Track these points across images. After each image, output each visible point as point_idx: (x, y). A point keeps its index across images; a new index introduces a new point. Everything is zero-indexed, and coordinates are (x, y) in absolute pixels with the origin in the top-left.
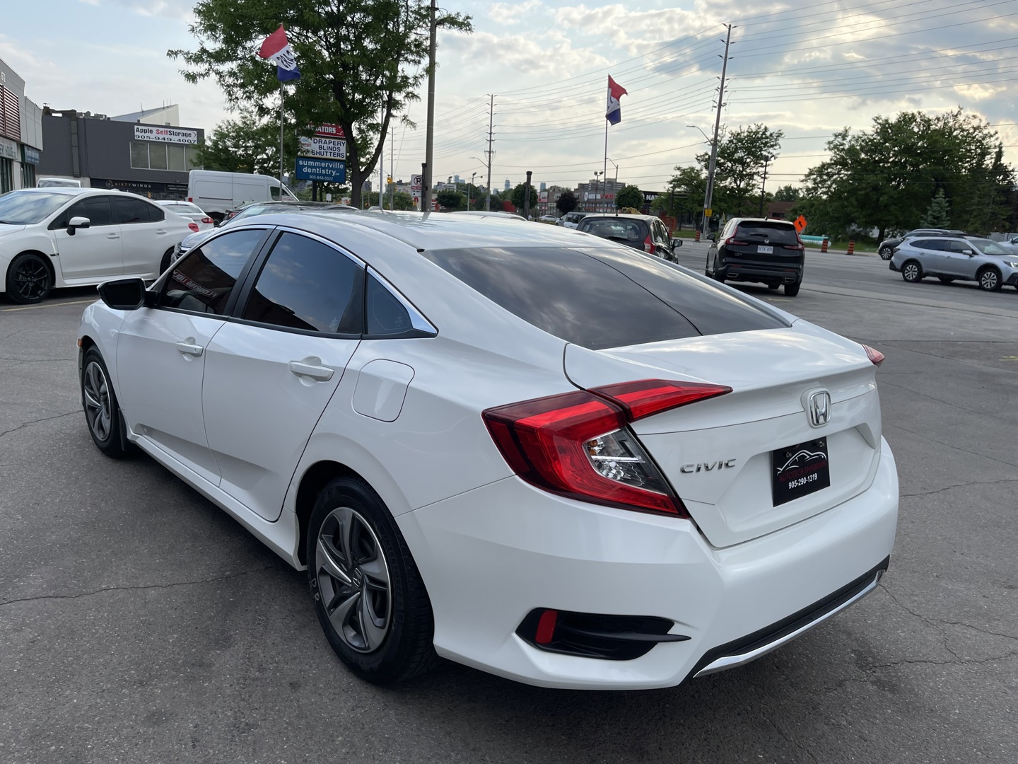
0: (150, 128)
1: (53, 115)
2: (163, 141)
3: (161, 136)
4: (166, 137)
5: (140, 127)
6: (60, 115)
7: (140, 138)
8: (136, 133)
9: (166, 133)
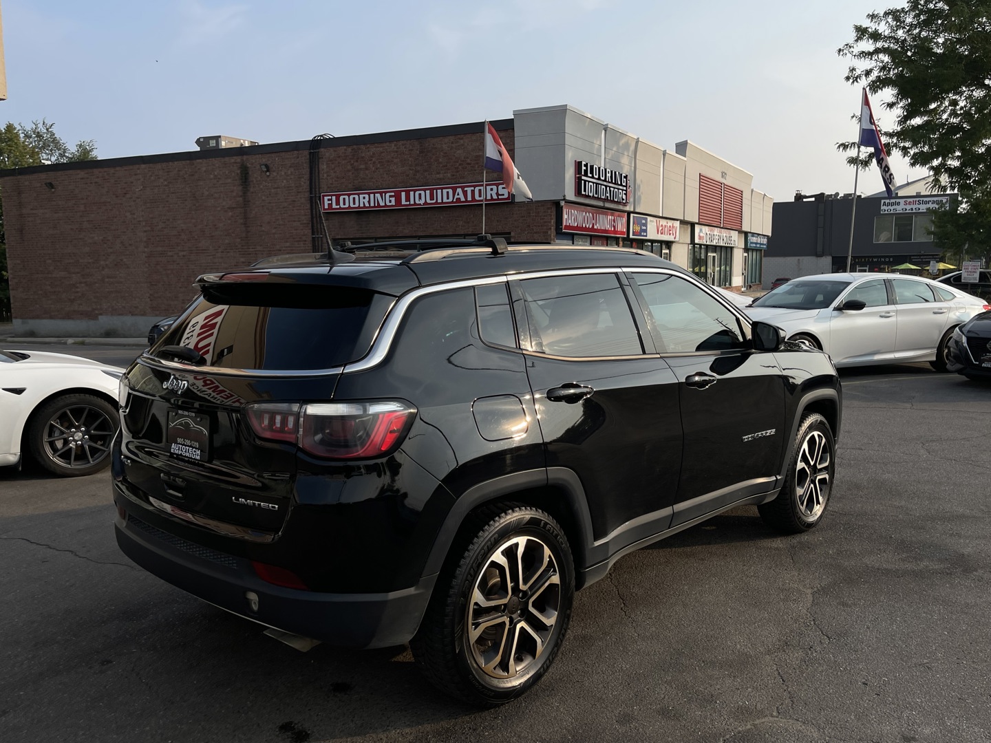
0: (898, 200)
1: (805, 200)
2: (910, 211)
3: (908, 207)
4: (914, 207)
5: (887, 201)
6: (813, 199)
7: (886, 212)
8: (882, 208)
9: (914, 203)
